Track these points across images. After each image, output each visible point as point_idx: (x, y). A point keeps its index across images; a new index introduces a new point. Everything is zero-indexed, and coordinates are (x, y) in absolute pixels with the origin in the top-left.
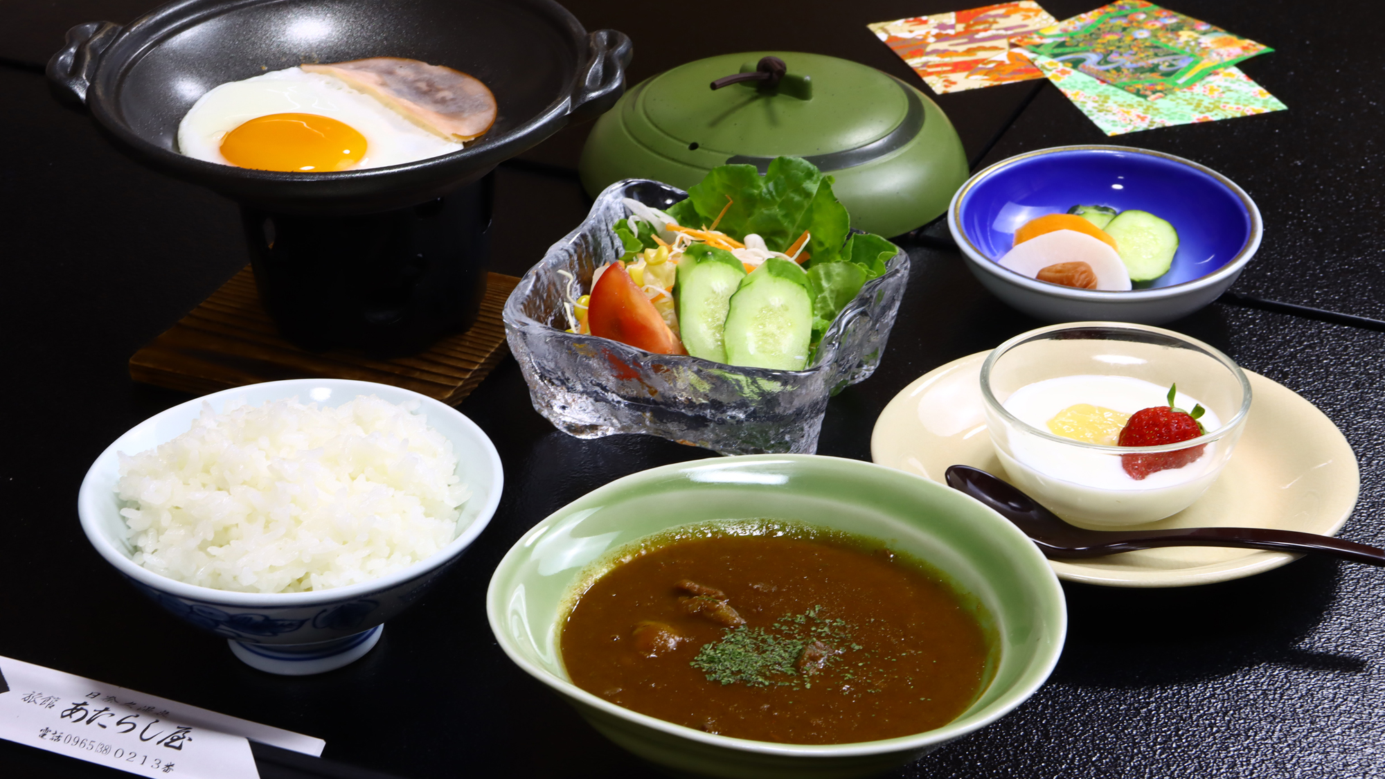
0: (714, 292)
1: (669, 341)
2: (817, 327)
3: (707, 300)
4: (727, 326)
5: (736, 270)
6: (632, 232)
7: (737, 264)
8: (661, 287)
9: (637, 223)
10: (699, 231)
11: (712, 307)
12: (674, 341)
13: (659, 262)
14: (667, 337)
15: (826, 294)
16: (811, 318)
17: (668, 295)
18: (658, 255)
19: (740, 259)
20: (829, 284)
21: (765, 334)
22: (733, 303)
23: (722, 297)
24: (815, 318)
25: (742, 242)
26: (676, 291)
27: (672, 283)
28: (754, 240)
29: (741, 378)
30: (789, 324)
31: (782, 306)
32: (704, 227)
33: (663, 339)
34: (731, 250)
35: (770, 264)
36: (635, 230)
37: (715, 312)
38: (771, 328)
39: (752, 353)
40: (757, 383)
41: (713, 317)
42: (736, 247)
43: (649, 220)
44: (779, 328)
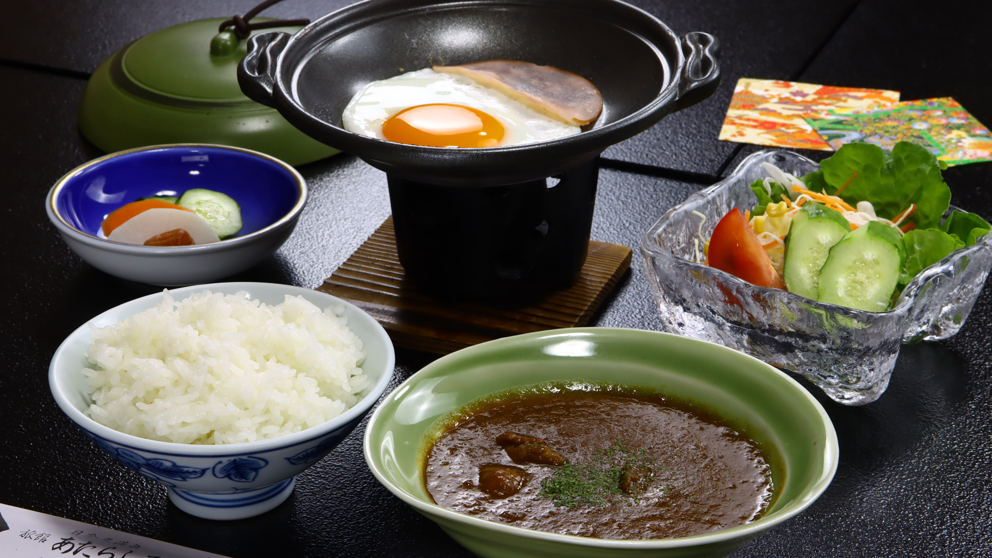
0: (819, 243)
1: (771, 278)
2: (904, 282)
3: (811, 249)
4: (823, 271)
5: (841, 227)
6: (766, 192)
7: (844, 224)
8: (777, 235)
9: (772, 185)
10: (819, 195)
11: (815, 254)
12: (775, 278)
13: (780, 215)
14: (770, 273)
15: (917, 256)
16: (898, 273)
17: (781, 242)
18: (779, 208)
19: (848, 219)
20: (920, 247)
21: (854, 281)
22: (831, 253)
23: (825, 248)
24: (903, 275)
25: (855, 207)
26: (786, 240)
27: (786, 233)
28: (866, 205)
29: (822, 312)
30: (878, 276)
31: (874, 260)
32: (824, 191)
33: (766, 274)
34: (843, 212)
35: (872, 226)
36: (769, 189)
37: (817, 260)
38: (861, 276)
39: (840, 295)
40: (835, 318)
41: (815, 263)
42: (848, 210)
43: (783, 182)
44: (868, 278)
